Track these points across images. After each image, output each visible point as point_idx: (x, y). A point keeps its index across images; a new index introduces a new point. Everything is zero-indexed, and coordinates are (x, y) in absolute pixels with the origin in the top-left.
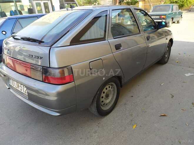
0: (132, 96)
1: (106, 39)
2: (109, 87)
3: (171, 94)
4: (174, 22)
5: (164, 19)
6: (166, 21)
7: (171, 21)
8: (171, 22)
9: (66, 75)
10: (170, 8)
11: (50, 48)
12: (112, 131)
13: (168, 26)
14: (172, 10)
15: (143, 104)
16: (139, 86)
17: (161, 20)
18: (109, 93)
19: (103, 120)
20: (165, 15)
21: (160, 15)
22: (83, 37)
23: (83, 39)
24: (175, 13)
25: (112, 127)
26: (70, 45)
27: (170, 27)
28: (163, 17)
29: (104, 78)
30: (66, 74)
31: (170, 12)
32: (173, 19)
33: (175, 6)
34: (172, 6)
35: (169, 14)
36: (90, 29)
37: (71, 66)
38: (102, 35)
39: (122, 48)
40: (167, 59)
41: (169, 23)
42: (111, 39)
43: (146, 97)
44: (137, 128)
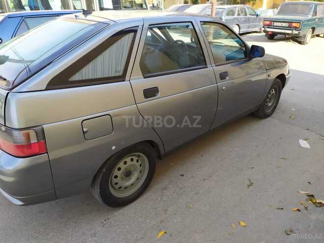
0: (183, 175)
1: (127, 78)
2: (132, 160)
3: (250, 180)
4: (318, 36)
5: (296, 28)
6: (299, 32)
7: (311, 32)
8: (309, 35)
9: (32, 142)
10: (310, 9)
11: (8, 93)
12: (121, 237)
13: (304, 42)
14: (315, 13)
15: (193, 193)
16: (202, 156)
17: (290, 30)
18: (132, 169)
19: (116, 214)
20: (299, 22)
21: (290, 22)
22: (77, 74)
23: (76, 77)
24: (319, 19)
25: (125, 230)
26: (46, 90)
27: (307, 44)
28: (294, 25)
29: (114, 148)
30: (34, 140)
31: (310, 17)
32: (313, 29)
33: (321, 6)
34: (316, 6)
35: (309, 20)
36: (94, 61)
37: (44, 126)
38: (119, 72)
39: (159, 95)
40: (270, 110)
41: (305, 36)
42: (138, 79)
43: (204, 180)
44: (165, 237)
